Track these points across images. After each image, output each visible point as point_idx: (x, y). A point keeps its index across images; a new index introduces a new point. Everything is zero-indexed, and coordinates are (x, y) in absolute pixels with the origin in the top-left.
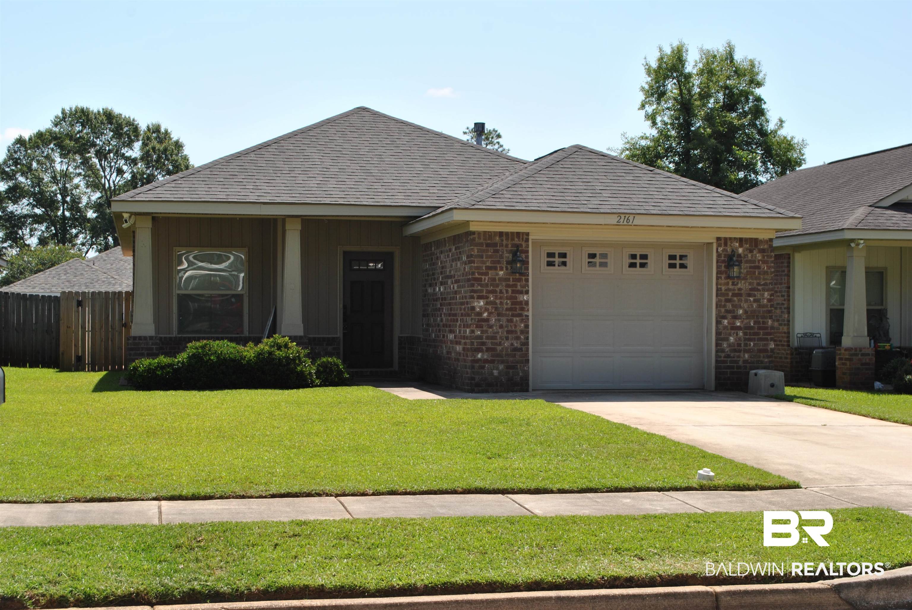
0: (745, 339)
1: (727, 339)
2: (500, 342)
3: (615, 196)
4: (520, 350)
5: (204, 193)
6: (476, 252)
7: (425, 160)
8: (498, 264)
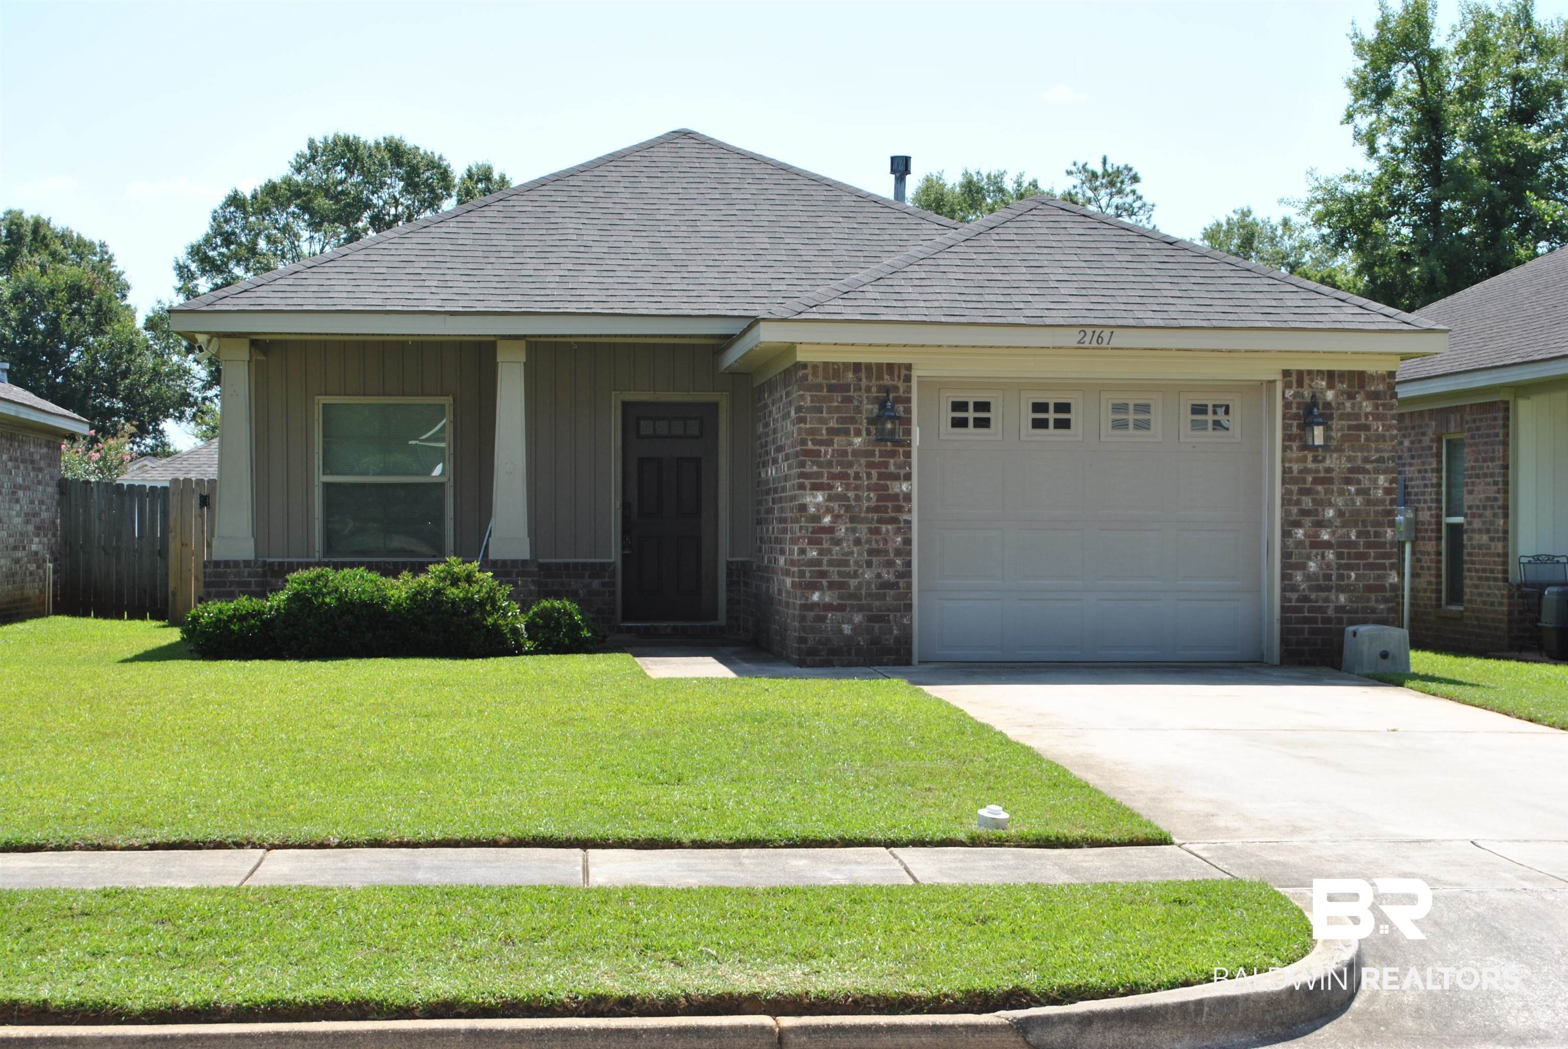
0: (1340, 567)
1: (1303, 567)
2: (856, 572)
3: (1084, 292)
4: (894, 586)
5: (345, 295)
6: (808, 402)
7: (777, 229)
8: (852, 424)
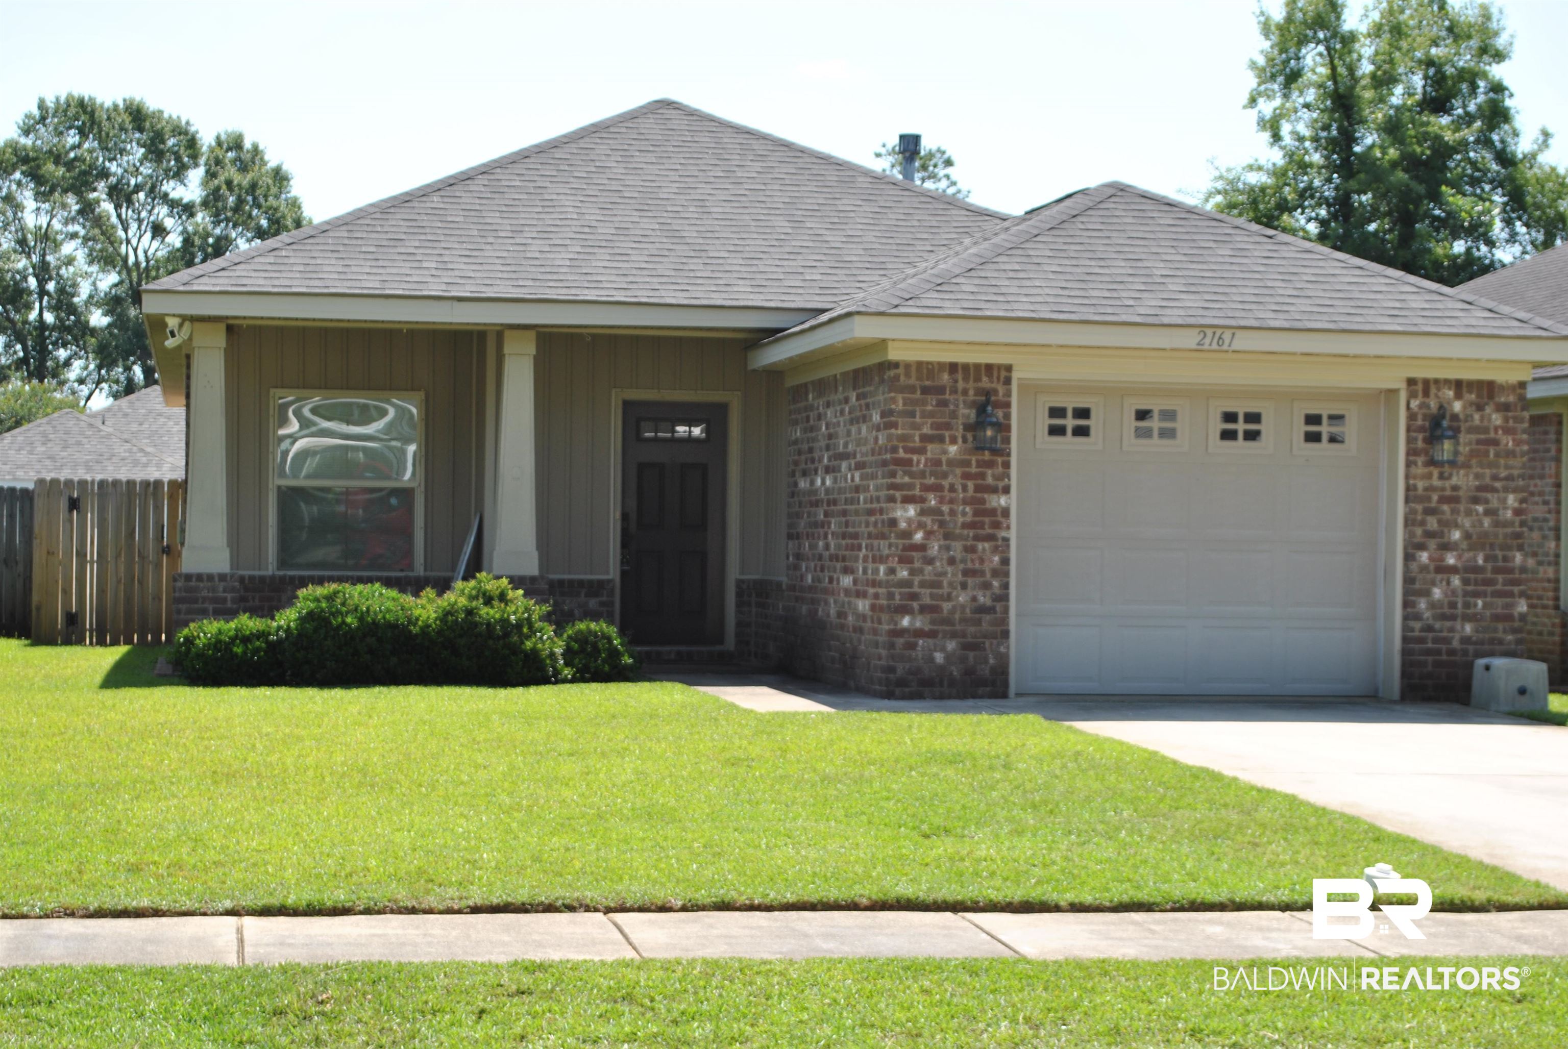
0: (1466, 594)
1: (1427, 593)
2: (949, 595)
3: (1193, 289)
4: (990, 610)
5: (336, 276)
6: (900, 406)
7: (795, 212)
8: (947, 429)
